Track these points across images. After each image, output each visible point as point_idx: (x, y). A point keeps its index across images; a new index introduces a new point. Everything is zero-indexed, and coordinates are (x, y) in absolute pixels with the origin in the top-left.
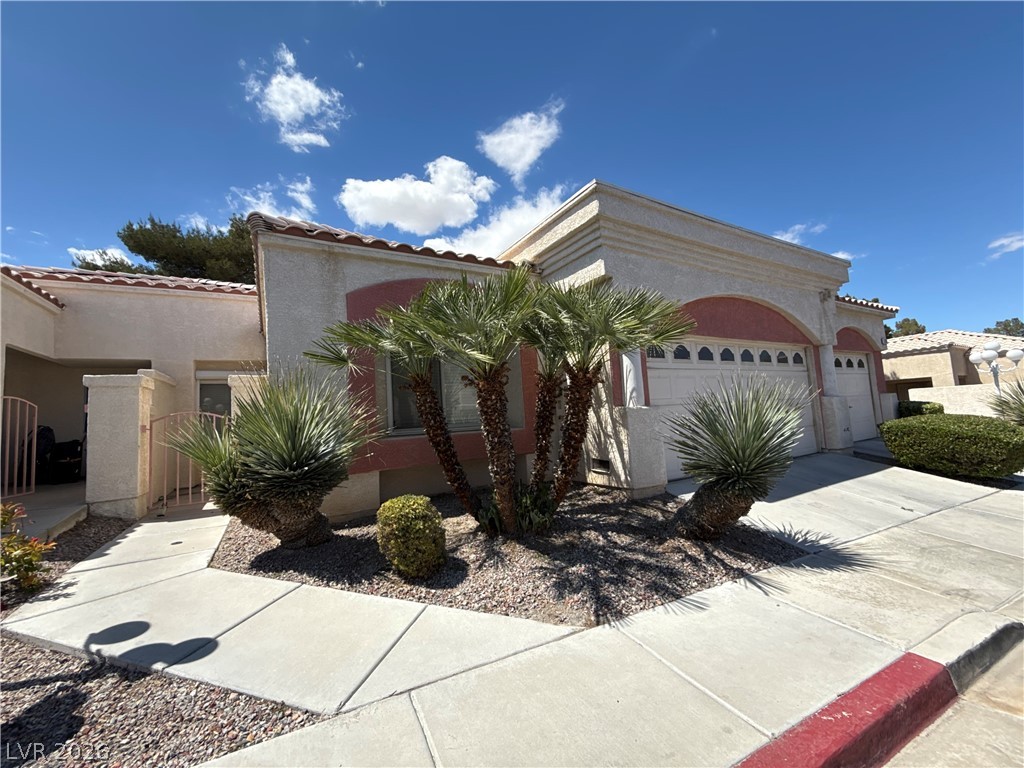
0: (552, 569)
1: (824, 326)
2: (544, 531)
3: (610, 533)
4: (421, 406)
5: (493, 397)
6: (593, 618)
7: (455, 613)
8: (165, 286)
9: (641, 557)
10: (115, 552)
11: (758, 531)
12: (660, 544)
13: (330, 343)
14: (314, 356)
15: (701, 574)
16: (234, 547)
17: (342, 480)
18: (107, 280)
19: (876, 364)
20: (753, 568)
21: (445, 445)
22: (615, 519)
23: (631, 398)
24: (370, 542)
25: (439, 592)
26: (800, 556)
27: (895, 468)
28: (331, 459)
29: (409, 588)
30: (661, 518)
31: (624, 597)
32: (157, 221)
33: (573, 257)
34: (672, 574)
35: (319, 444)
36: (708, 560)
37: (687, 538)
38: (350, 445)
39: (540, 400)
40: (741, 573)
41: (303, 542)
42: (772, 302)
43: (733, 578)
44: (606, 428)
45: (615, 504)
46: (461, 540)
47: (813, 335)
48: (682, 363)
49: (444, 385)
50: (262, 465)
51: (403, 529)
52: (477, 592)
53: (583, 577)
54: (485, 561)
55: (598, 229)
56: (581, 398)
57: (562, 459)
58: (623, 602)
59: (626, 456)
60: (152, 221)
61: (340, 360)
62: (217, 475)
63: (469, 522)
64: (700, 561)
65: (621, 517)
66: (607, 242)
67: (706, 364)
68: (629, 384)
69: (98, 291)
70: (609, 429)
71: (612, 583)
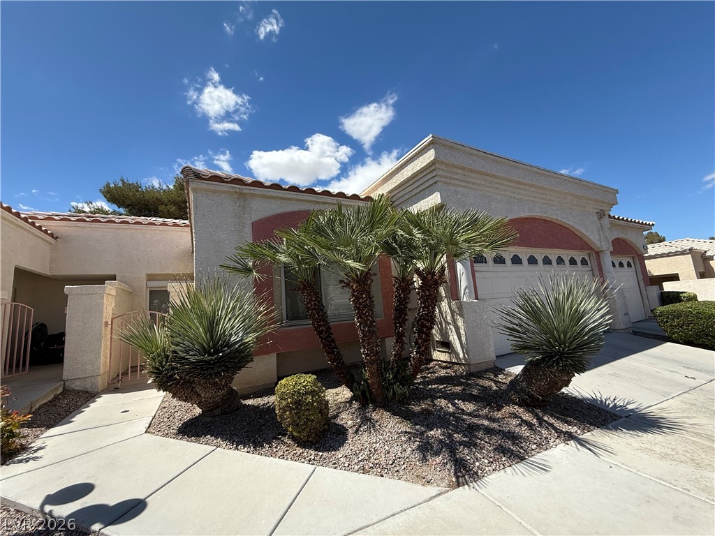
0: (415, 433)
1: (602, 237)
2: (405, 400)
3: (456, 401)
4: (308, 303)
5: (364, 296)
6: (454, 479)
7: (339, 474)
8: (128, 223)
9: (486, 423)
10: (79, 420)
11: (575, 398)
12: (499, 410)
13: (239, 257)
14: (228, 267)
15: (538, 437)
16: (167, 415)
17: (249, 362)
18: (87, 219)
19: (640, 264)
20: (579, 432)
21: (326, 333)
22: (459, 389)
23: (464, 294)
24: (270, 410)
25: (325, 454)
26: (615, 420)
27: (669, 344)
28: (239, 346)
29: (301, 451)
30: (495, 388)
31: (477, 459)
32: (126, 181)
33: (416, 191)
34: (514, 438)
35: (231, 335)
36: (540, 424)
37: (520, 405)
38: (254, 335)
39: (396, 297)
40: (570, 436)
41: (218, 411)
42: (563, 220)
43: (565, 440)
44: (446, 317)
45: (456, 376)
46: (340, 408)
47: (594, 243)
48: (500, 267)
49: (323, 287)
50: (187, 352)
51: (296, 402)
52: (356, 454)
53: (441, 440)
54: (360, 427)
55: (435, 170)
56: (430, 295)
57: (416, 343)
58: (477, 464)
59: (463, 339)
60: (123, 181)
61: (248, 270)
62: (154, 359)
63: (345, 392)
64: (534, 425)
65: (463, 387)
66: (442, 179)
67: (517, 267)
68: (463, 283)
69: (81, 227)
70: (449, 318)
71: (465, 446)
